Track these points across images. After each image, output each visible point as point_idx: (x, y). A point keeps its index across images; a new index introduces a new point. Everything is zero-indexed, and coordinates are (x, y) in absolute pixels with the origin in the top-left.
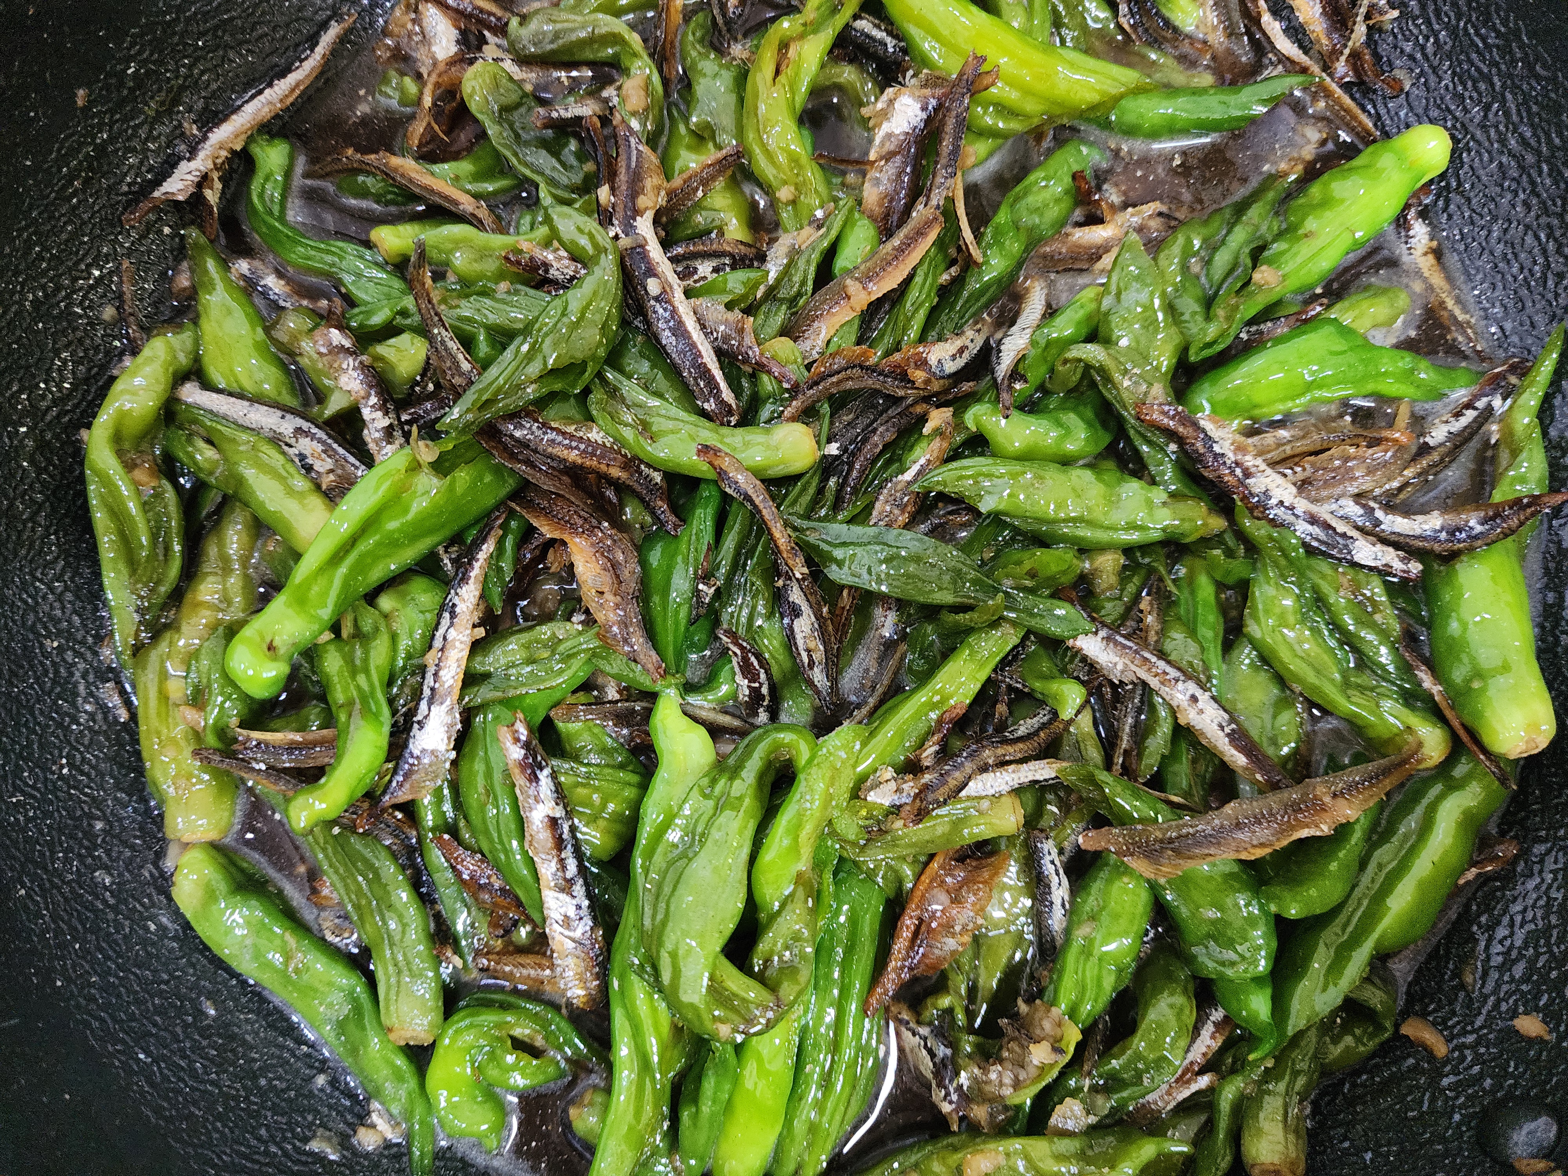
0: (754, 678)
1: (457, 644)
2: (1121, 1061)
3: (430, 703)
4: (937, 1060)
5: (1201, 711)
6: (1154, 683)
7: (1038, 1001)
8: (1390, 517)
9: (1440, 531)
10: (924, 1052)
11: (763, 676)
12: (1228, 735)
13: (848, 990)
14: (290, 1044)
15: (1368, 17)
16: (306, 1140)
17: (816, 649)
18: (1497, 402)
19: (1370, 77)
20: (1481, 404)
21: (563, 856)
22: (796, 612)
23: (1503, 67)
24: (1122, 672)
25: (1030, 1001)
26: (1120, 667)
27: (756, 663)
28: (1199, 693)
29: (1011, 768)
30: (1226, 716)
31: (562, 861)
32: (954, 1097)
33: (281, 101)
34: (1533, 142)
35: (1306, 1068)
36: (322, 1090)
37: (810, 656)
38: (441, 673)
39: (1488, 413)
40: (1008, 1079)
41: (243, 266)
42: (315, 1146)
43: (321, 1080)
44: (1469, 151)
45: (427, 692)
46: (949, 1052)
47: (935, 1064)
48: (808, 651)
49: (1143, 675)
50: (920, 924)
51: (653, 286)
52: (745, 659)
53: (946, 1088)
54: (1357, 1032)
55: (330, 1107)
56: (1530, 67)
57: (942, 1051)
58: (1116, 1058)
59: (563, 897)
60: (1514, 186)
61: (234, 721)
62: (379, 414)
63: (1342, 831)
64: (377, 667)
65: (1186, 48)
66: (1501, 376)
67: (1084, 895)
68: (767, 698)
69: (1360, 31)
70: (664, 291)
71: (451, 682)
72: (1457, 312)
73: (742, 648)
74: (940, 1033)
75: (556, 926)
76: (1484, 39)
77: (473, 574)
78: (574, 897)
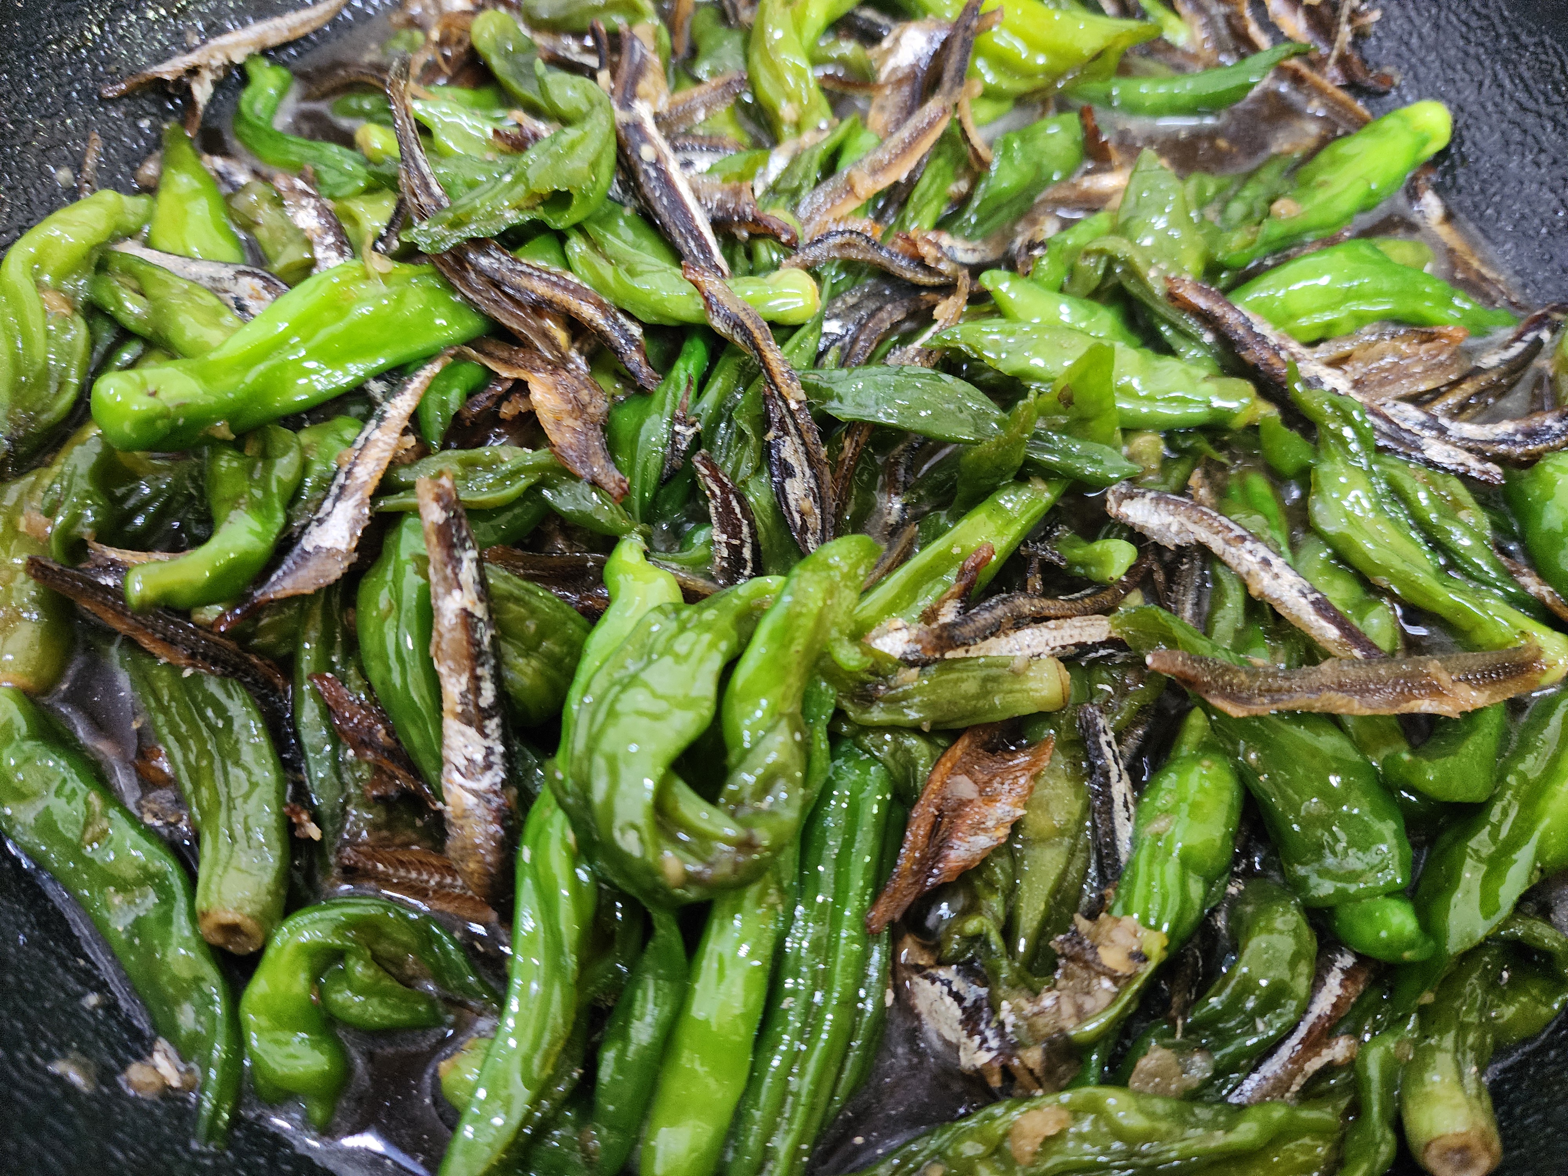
0: (735, 533)
1: (380, 444)
2: (1224, 996)
3: (338, 498)
4: (967, 1003)
5: (1277, 576)
6: (1216, 544)
7: (1103, 915)
8: (1455, 424)
9: (1515, 435)
10: (949, 1000)
11: (745, 530)
12: (1312, 603)
13: (846, 892)
14: (64, 952)
15: (1351, 21)
16: (49, 1057)
17: (812, 513)
18: (1545, 335)
19: (1360, 75)
20: (1530, 336)
21: (479, 671)
22: (787, 471)
23: (1488, 44)
24: (1178, 533)
25: (1092, 915)
26: (1174, 528)
27: (738, 510)
28: (1271, 557)
29: (1052, 624)
30: (1307, 584)
31: (476, 679)
32: (994, 1043)
33: (290, 30)
34: (1531, 105)
35: (1476, 1021)
36: (93, 1013)
37: (804, 522)
38: (356, 470)
39: (1538, 344)
40: (1067, 1009)
41: (219, 162)
42: (58, 1067)
43: (92, 999)
44: (1468, 127)
45: (334, 490)
46: (983, 991)
47: (964, 1010)
48: (802, 514)
49: (1203, 535)
50: (941, 814)
51: (647, 153)
52: (726, 503)
53: (981, 1033)
54: (1535, 992)
55: (97, 1032)
56: (1515, 38)
57: (973, 992)
58: (1217, 994)
59: (471, 732)
60: (1520, 148)
61: (87, 533)
62: (334, 254)
63: (1471, 717)
64: (279, 481)
65: (1178, 59)
66: (1545, 316)
67: (1152, 793)
68: (750, 565)
69: (1345, 33)
70: (658, 160)
71: (365, 478)
72: (1484, 271)
73: (723, 486)
74: (969, 971)
75: (457, 777)
76: (1466, 24)
77: (411, 387)
78: (486, 736)
